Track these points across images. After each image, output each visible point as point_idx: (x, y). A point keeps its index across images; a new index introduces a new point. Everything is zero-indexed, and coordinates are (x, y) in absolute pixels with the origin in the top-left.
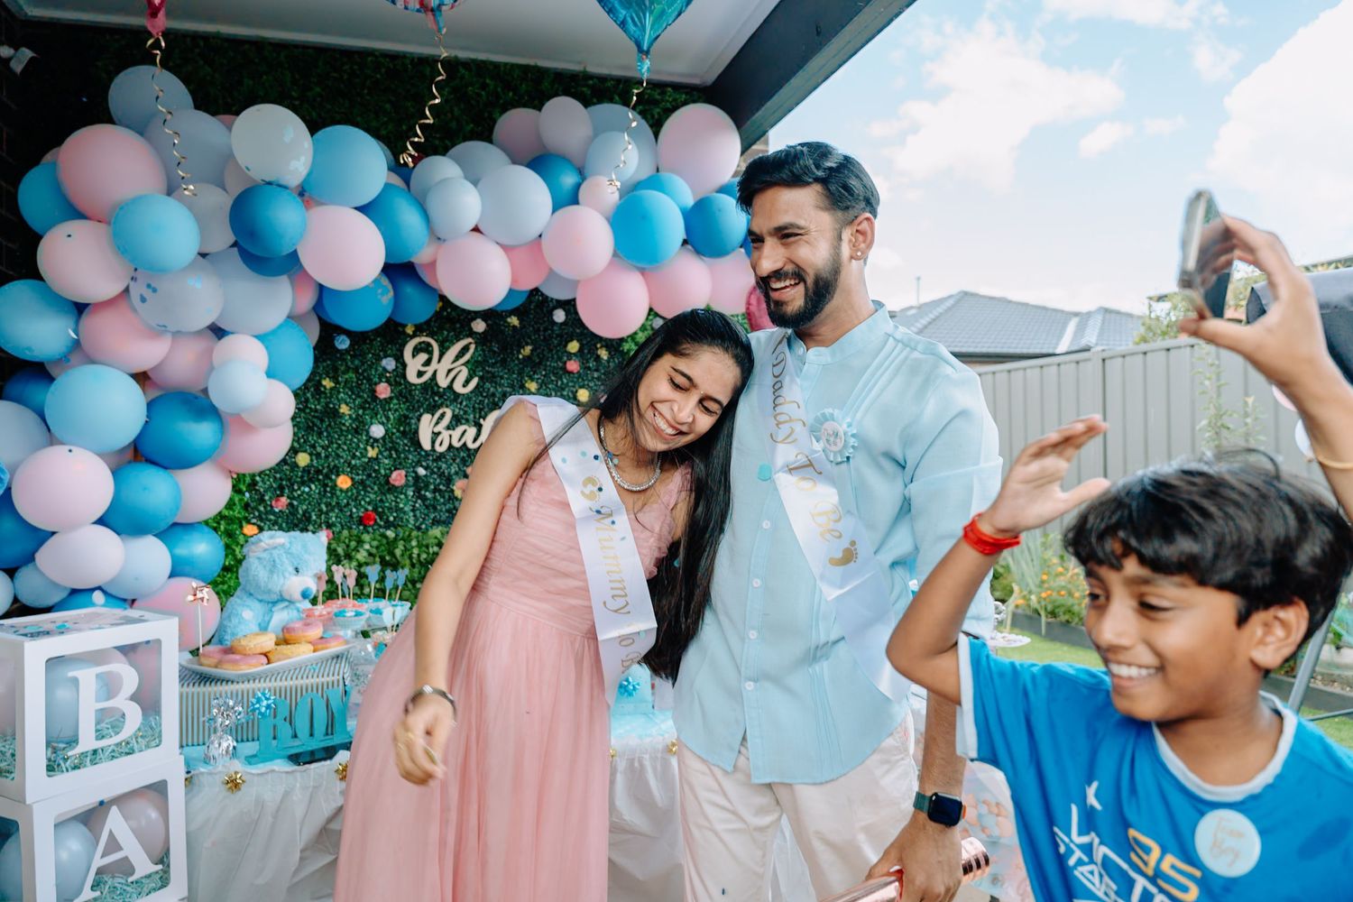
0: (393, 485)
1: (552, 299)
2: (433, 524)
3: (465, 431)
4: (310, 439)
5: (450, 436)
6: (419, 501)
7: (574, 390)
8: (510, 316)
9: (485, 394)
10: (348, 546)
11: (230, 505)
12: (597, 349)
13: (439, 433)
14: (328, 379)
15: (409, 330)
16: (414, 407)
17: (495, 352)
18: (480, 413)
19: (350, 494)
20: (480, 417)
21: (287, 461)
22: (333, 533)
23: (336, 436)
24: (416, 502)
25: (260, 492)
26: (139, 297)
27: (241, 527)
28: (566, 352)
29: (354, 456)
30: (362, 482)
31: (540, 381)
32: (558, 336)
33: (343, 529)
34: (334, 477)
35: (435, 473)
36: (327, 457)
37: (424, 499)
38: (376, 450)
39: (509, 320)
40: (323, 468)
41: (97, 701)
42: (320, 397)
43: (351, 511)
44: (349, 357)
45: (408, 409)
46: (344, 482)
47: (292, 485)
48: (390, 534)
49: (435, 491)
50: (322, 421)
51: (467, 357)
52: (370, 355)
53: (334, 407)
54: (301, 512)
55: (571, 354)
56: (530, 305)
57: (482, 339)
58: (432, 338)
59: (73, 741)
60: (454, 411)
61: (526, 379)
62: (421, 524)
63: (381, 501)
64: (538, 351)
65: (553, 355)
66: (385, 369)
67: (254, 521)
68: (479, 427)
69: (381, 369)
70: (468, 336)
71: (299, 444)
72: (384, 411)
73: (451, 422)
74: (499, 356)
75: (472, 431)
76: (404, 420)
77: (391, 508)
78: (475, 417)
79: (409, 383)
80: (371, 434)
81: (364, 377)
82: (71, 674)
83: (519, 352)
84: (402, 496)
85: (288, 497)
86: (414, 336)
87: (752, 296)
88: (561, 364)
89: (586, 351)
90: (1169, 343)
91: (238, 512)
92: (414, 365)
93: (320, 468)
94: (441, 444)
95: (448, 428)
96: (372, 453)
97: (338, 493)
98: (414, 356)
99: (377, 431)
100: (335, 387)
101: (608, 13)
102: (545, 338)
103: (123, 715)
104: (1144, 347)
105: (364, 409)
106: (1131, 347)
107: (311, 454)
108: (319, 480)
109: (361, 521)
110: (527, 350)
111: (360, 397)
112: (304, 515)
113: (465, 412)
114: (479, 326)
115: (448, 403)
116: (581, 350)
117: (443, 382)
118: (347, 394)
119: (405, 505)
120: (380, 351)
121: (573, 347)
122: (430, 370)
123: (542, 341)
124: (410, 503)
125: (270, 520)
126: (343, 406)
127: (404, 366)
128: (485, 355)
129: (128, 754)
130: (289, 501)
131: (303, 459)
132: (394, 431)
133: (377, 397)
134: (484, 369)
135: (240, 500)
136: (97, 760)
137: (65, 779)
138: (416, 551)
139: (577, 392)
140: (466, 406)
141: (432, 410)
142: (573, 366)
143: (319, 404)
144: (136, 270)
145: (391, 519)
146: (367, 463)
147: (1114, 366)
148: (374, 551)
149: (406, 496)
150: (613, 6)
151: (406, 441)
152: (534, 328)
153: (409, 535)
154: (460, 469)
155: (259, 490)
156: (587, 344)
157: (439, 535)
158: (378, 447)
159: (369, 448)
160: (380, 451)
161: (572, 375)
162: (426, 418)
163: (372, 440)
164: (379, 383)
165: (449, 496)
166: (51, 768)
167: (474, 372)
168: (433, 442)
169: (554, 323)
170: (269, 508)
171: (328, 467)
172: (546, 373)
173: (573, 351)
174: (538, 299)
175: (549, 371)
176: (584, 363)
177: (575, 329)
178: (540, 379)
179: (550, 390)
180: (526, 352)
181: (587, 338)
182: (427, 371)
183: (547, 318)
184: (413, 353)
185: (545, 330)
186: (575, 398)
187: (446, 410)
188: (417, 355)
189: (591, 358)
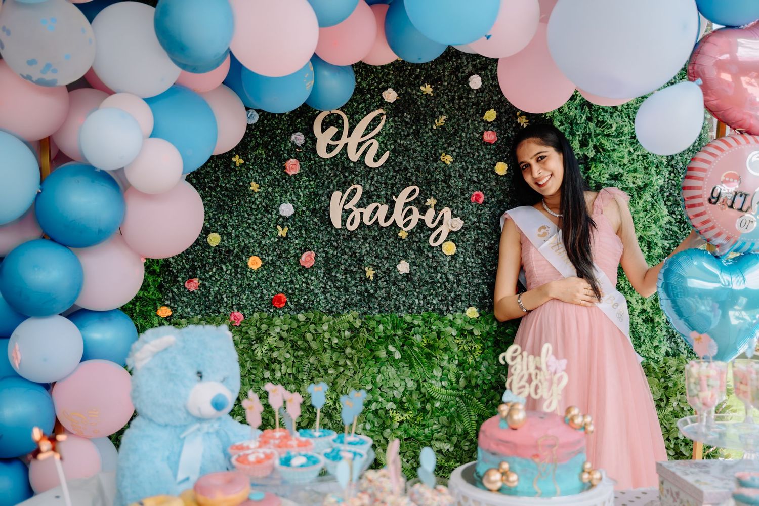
0: (303, 267)
2: (344, 308)
3: (377, 208)
4: (221, 218)
5: (362, 214)
6: (329, 283)
7: (492, 163)
8: (423, 84)
9: (397, 169)
10: (259, 329)
11: (145, 287)
12: (517, 118)
13: (351, 211)
14: (237, 156)
16: (323, 184)
17: (407, 123)
18: (392, 189)
19: (260, 276)
20: (393, 194)
21: (201, 243)
22: (244, 315)
23: (246, 216)
24: (326, 284)
25: (173, 273)
27: (156, 309)
28: (483, 120)
29: (264, 236)
30: (273, 263)
31: (455, 154)
32: (473, 104)
33: (254, 312)
34: (244, 258)
35: (346, 253)
36: (237, 236)
37: (335, 280)
38: (286, 229)
39: (422, 88)
40: (234, 249)
42: (230, 176)
43: (262, 293)
44: (258, 133)
45: (317, 186)
46: (254, 263)
47: (205, 266)
48: (301, 317)
49: (346, 272)
50: (232, 200)
51: (378, 129)
52: (279, 131)
53: (244, 185)
54: (212, 293)
55: (488, 123)
56: (444, 72)
57: (395, 110)
58: (342, 110)
60: (364, 187)
61: (440, 151)
62: (332, 307)
63: (292, 282)
64: (453, 121)
65: (468, 125)
66: (293, 144)
67: (167, 302)
68: (392, 205)
69: (290, 145)
70: (378, 107)
71: (210, 223)
72: (293, 188)
73: (361, 199)
74: (412, 126)
75: (384, 209)
76: (313, 197)
77: (302, 291)
78: (386, 194)
79: (318, 157)
80: (281, 213)
81: (274, 153)
83: (433, 123)
84: (313, 278)
85: (200, 279)
88: (477, 136)
89: (504, 120)
91: (152, 293)
92: (323, 139)
93: (231, 248)
94: (351, 224)
95: (359, 206)
96: (282, 232)
97: (249, 274)
98: (323, 130)
99: (287, 210)
100: (245, 164)
102: (460, 107)
105: (273, 186)
107: (221, 234)
108: (230, 261)
109: (271, 303)
110: (441, 121)
111: (270, 174)
112: (216, 297)
113: (377, 188)
114: (390, 96)
115: (359, 179)
116: (498, 118)
117: (354, 157)
118: (257, 171)
119: (316, 286)
120: (289, 126)
121: (491, 115)
122: (341, 143)
123: (458, 110)
124: (321, 285)
125: (183, 302)
126: (253, 184)
127: (314, 140)
128: (397, 128)
130: (201, 282)
131: (214, 239)
132: (304, 209)
133: (286, 174)
134: (396, 141)
135: (154, 281)
138: (327, 335)
139: (495, 165)
140: (378, 181)
141: (342, 187)
142: (490, 136)
143: (229, 182)
145: (302, 301)
146: (277, 243)
148: (285, 335)
149: (317, 277)
151: (315, 220)
152: (448, 96)
153: (320, 319)
154: (371, 249)
155: (172, 271)
156: (503, 114)
157: (351, 320)
158: (288, 226)
159: (279, 227)
160: (289, 229)
161: (489, 147)
162: (337, 195)
163: (281, 219)
164: (289, 159)
165: (361, 278)
167: (386, 145)
168: (344, 221)
169: (470, 90)
170: (182, 290)
171: (239, 246)
172: (461, 146)
173: (489, 120)
174: (453, 64)
175: (465, 142)
176: (501, 134)
177: (492, 97)
178: (454, 151)
179: (466, 162)
180: (440, 122)
181: (505, 106)
182: (337, 145)
183: (463, 84)
184: (322, 126)
185: (460, 98)
186: (493, 172)
187: (356, 186)
188: (327, 129)
189: (509, 128)
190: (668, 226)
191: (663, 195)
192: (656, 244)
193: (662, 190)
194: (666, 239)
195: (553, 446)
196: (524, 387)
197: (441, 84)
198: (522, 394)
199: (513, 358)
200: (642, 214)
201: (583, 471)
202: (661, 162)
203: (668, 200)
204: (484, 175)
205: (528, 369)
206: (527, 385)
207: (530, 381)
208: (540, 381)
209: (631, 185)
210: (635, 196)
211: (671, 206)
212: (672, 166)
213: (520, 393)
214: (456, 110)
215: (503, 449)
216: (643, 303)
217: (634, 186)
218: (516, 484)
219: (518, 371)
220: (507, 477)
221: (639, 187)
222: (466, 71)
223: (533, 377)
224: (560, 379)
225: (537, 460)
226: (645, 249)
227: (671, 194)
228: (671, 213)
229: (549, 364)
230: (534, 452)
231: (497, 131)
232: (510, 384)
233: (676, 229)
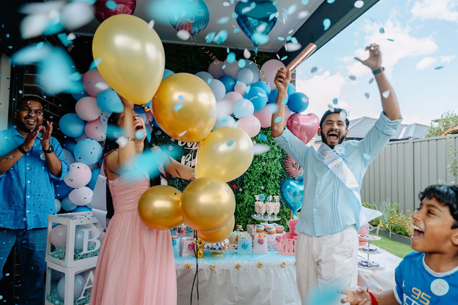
5: (191, 162)
13: (187, 162)
14: (154, 144)
16: (180, 153)
24: (179, 183)
26: (103, 120)
37: (182, 182)
41: (89, 239)
45: (178, 154)
52: (167, 137)
59: (81, 250)
60: (192, 155)
69: (170, 141)
73: (191, 158)
76: (177, 157)
77: (172, 185)
79: (179, 146)
81: (165, 143)
82: (82, 230)
84: (175, 181)
87: (289, 121)
90: (437, 137)
95: (190, 160)
101: (245, 34)
103: (95, 243)
104: (428, 138)
106: (424, 138)
115: (190, 152)
117: (189, 146)
119: (176, 184)
129: (96, 255)
136: (87, 257)
137: (79, 261)
141: (185, 154)
144: (102, 111)
147: (417, 145)
149: (176, 181)
150: (247, 32)
162: (183, 157)
166: (75, 258)
187: (190, 154)
190: (281, 170)
192: (278, 175)
193: (280, 159)
194: (280, 174)
200: (273, 166)
202: (280, 151)
203: (281, 162)
209: (271, 158)
210: (272, 161)
211: (282, 164)
216: (273, 192)
217: (272, 158)
221: (273, 158)
226: (274, 176)
227: (282, 161)
228: (282, 166)
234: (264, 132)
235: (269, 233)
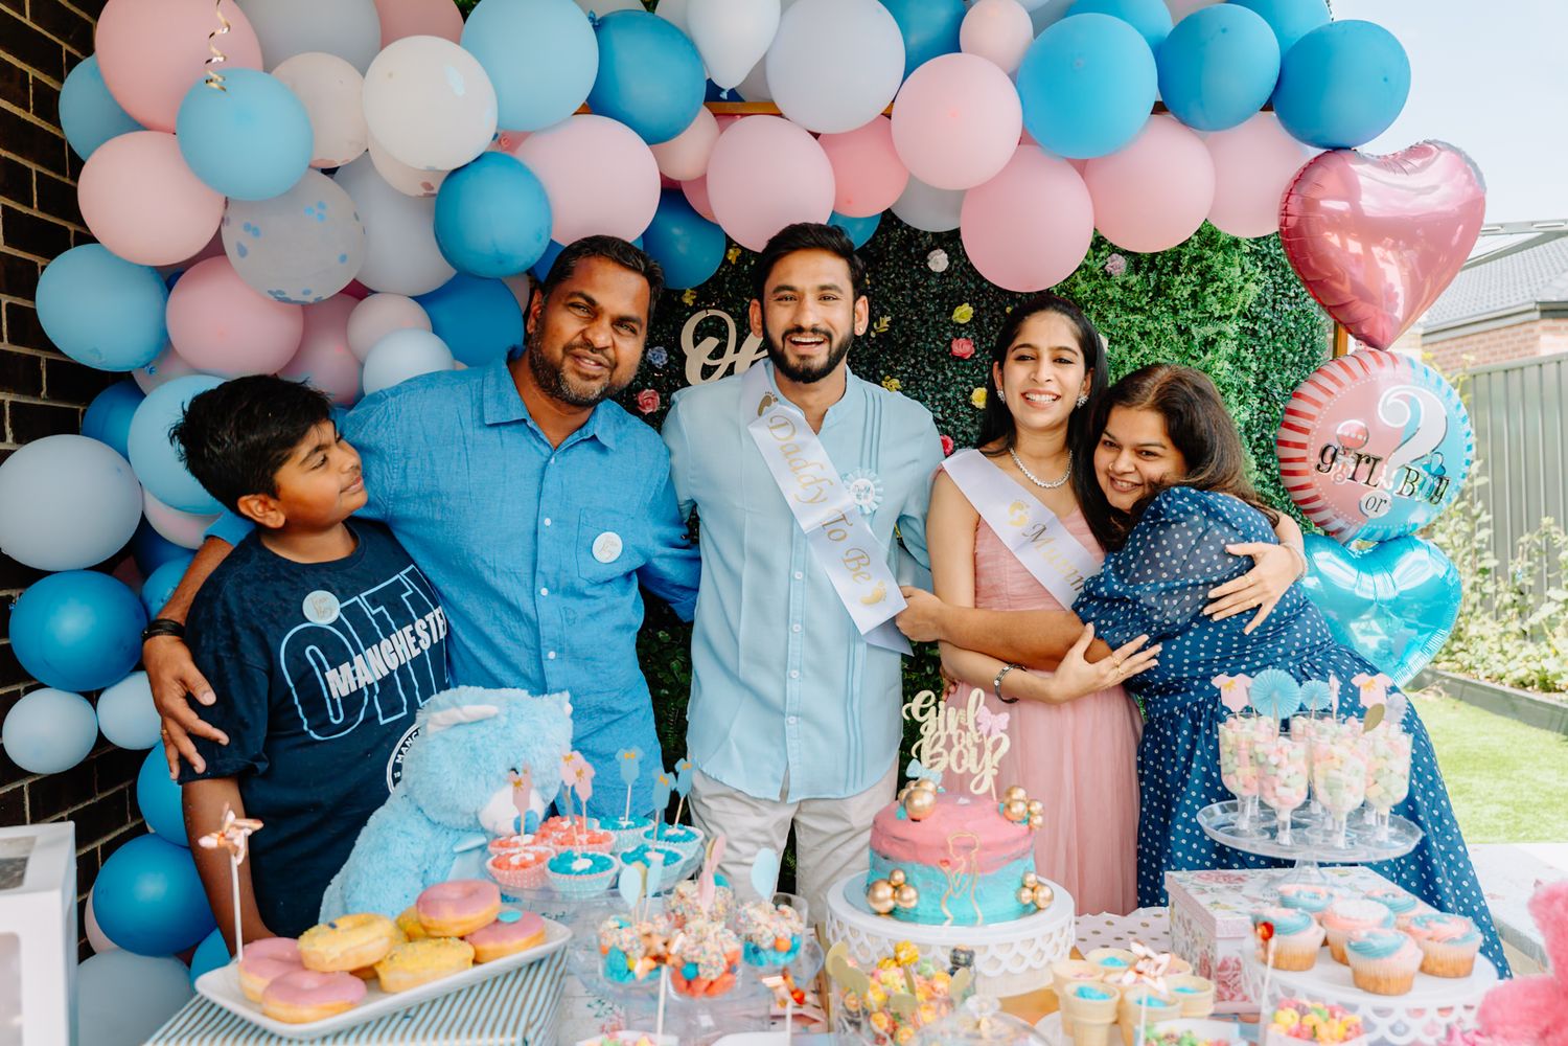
1: (926, 233)
7: (966, 389)
15: (688, 300)
28: (951, 322)
31: (906, 376)
32: (936, 295)
55: (960, 325)
58: (726, 311)
61: (882, 372)
64: (903, 324)
65: (928, 330)
66: (650, 365)
86: (695, 310)
88: (942, 346)
89: (986, 320)
92: (696, 356)
98: (696, 343)
102: (913, 300)
110: (884, 324)
116: (976, 318)
121: (964, 313)
122: (723, 363)
123: (910, 306)
127: (682, 358)
139: (971, 392)
142: (963, 347)
152: (894, 284)
156: (987, 308)
161: (961, 363)
164: (643, 389)
169: (930, 273)
172: (917, 362)
173: (962, 321)
174: (903, 234)
175: (922, 357)
176: (981, 343)
177: (965, 284)
178: (905, 371)
179: (923, 390)
180: (882, 325)
181: (987, 298)
182: (717, 367)
183: (918, 266)
184: (695, 336)
185: (915, 287)
186: (968, 404)
188: (702, 340)
189: (994, 332)
191: (1249, 437)
195: (971, 847)
196: (939, 755)
197: (884, 266)
198: (937, 766)
199: (923, 712)
201: (1024, 886)
202: (1247, 384)
203: (1259, 446)
204: (953, 409)
205: (946, 728)
206: (945, 753)
207: (949, 746)
208: (965, 747)
211: (1263, 454)
212: (1265, 390)
213: (932, 766)
214: (907, 305)
215: (897, 850)
218: (913, 904)
219: (931, 730)
220: (901, 892)
222: (924, 244)
223: (955, 741)
224: (997, 744)
225: (947, 869)
227: (1263, 436)
228: (1262, 467)
229: (979, 720)
230: (942, 856)
231: (974, 338)
232: (918, 751)
233: (1271, 492)
234: (1152, 284)
235: (1368, 984)
